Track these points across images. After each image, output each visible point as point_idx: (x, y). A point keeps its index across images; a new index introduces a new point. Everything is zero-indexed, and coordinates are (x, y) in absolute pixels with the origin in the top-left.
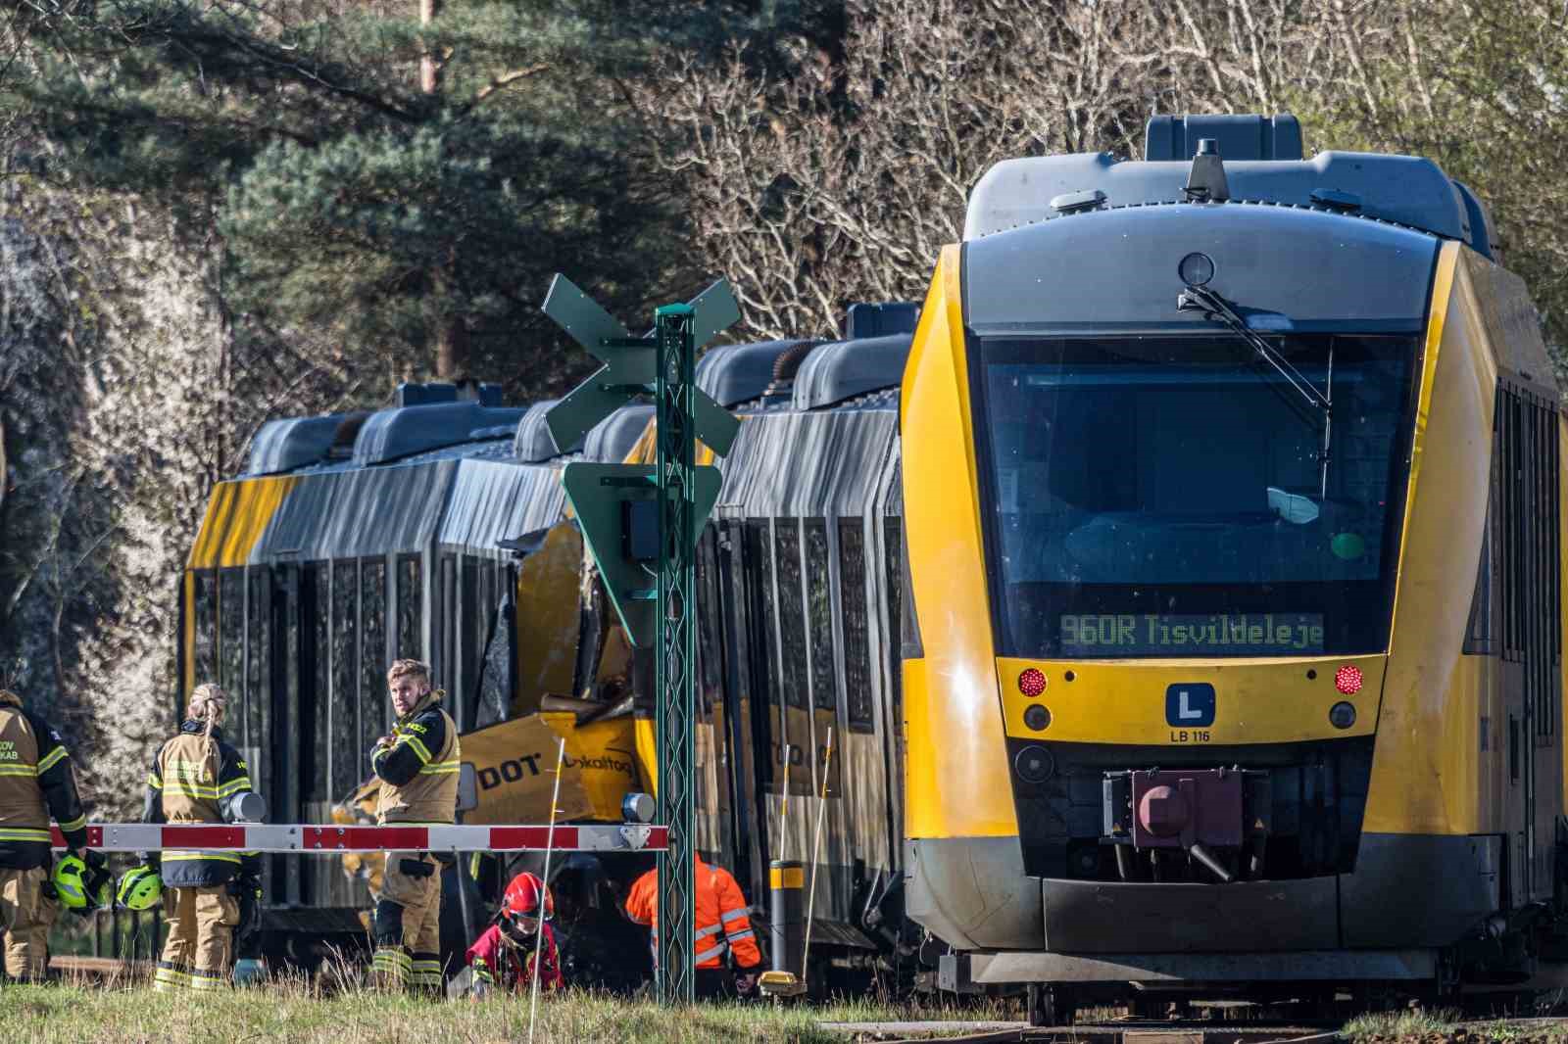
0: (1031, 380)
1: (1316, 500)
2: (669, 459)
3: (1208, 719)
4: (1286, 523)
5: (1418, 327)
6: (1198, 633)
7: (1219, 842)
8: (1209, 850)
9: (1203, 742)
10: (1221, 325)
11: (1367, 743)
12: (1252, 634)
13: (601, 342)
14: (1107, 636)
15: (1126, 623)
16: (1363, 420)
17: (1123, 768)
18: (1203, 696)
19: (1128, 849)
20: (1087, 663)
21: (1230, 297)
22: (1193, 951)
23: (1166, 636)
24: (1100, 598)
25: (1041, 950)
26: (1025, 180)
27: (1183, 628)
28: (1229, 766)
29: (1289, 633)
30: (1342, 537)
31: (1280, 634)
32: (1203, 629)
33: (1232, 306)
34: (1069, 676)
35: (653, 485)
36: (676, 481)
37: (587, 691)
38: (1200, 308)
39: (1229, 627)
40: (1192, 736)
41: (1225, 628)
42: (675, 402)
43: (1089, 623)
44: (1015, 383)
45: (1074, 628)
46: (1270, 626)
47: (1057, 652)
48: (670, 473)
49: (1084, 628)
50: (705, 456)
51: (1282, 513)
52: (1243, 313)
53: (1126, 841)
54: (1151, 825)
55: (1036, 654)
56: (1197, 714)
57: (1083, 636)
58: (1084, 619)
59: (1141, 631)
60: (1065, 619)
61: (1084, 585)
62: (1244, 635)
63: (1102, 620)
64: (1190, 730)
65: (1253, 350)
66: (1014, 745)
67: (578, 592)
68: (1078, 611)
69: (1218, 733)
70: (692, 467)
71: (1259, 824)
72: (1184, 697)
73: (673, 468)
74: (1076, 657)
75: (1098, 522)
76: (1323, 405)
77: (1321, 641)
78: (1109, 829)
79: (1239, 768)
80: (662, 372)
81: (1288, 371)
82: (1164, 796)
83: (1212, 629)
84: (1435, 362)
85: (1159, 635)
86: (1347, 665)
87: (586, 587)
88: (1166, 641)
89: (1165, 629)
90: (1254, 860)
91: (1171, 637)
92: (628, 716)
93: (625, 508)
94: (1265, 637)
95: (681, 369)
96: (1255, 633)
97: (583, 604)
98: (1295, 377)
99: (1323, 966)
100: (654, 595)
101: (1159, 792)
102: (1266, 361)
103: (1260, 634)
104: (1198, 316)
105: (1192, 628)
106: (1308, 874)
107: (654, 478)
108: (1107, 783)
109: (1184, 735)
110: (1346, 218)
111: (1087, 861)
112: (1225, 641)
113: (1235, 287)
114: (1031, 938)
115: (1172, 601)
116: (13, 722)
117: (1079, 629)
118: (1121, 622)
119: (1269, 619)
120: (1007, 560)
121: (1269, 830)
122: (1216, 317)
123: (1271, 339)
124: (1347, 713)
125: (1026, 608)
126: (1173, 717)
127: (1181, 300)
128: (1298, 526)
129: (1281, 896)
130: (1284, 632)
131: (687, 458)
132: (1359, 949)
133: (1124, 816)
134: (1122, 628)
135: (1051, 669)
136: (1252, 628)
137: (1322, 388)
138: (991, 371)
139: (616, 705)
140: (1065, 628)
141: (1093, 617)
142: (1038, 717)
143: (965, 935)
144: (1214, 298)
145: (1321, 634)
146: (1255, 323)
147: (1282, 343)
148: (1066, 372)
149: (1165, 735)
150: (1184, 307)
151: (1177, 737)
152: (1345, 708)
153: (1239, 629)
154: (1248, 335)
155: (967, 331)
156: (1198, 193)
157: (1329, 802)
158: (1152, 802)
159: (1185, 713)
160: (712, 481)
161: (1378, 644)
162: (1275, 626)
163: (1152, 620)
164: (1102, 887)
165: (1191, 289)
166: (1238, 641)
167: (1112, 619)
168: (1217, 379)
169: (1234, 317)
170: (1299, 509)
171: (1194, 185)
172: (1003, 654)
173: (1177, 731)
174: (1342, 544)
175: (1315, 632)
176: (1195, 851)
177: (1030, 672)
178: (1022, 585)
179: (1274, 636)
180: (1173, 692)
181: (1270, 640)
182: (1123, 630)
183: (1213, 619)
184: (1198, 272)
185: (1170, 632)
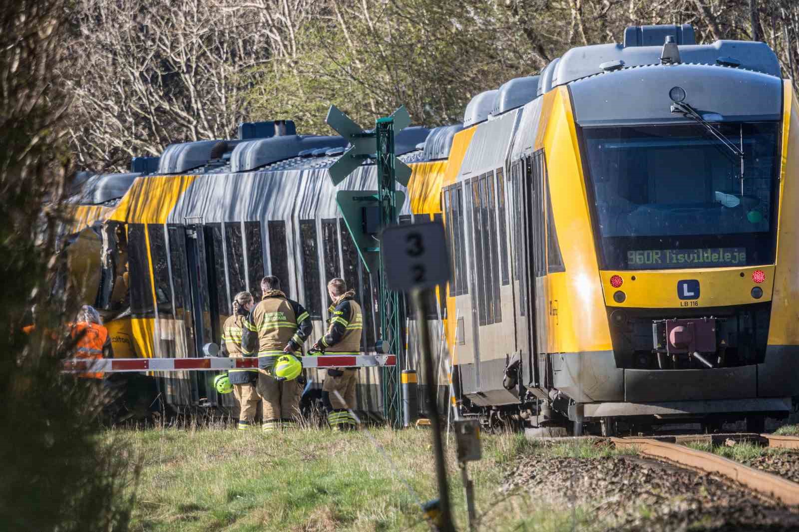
0: (607, 146)
1: (739, 196)
2: (383, 188)
3: (697, 296)
4: (726, 208)
5: (778, 118)
6: (689, 257)
7: (705, 351)
8: (702, 354)
9: (695, 306)
10: (691, 119)
11: (768, 306)
12: (713, 258)
13: (351, 135)
14: (648, 260)
15: (657, 254)
16: (757, 160)
17: (661, 318)
18: (694, 286)
19: (663, 355)
20: (641, 272)
21: (693, 107)
22: (691, 400)
23: (675, 258)
24: (645, 243)
25: (623, 401)
26: (584, 56)
27: (682, 255)
28: (708, 317)
29: (730, 256)
30: (751, 213)
31: (726, 257)
32: (691, 256)
33: (695, 110)
34: (633, 278)
35: (376, 200)
36: (387, 198)
37: (107, 307)
38: (681, 112)
39: (703, 255)
40: (690, 304)
41: (701, 255)
42: (386, 162)
43: (640, 254)
44: (600, 147)
45: (633, 257)
46: (721, 253)
47: (627, 268)
48: (384, 194)
49: (638, 257)
50: (398, 186)
51: (722, 203)
52: (701, 113)
53: (664, 351)
54: (675, 344)
55: (617, 269)
56: (692, 294)
57: (638, 260)
58: (638, 252)
59: (663, 258)
60: (629, 253)
61: (638, 237)
62: (710, 258)
63: (646, 253)
64: (689, 301)
65: (706, 129)
66: (609, 309)
67: (100, 260)
68: (636, 249)
69: (702, 302)
70: (394, 191)
71: (723, 342)
72: (685, 286)
73: (385, 192)
74: (636, 269)
75: (641, 208)
76: (739, 153)
77: (744, 260)
78: (656, 346)
79: (714, 317)
80: (379, 148)
81: (722, 138)
82: (681, 330)
83: (696, 256)
84: (788, 134)
85: (671, 259)
86: (757, 270)
87: (104, 258)
88: (675, 261)
89: (674, 256)
90: (719, 358)
91: (677, 259)
92: (128, 317)
93: (363, 210)
94: (719, 258)
95: (388, 147)
96: (715, 256)
97: (103, 266)
98: (727, 142)
99: (750, 406)
100: (378, 249)
101: (678, 329)
102: (712, 134)
103: (717, 257)
104: (680, 115)
105: (686, 255)
106: (743, 364)
107: (377, 196)
108: (654, 325)
109: (686, 304)
110: (737, 69)
111: (643, 361)
112: (701, 260)
113: (696, 102)
114: (618, 396)
115: (677, 243)
116: (283, 304)
117: (636, 257)
118: (654, 254)
119: (721, 250)
120: (602, 227)
121: (727, 345)
122: (689, 115)
123: (715, 125)
124: (758, 292)
125: (611, 248)
126: (681, 296)
127: (672, 108)
128: (732, 208)
129: (732, 374)
130: (728, 256)
131: (391, 188)
132: (765, 397)
133: (663, 340)
134: (655, 256)
135: (625, 275)
136: (713, 255)
137: (738, 145)
138: (589, 142)
139: (120, 313)
140: (629, 257)
141: (641, 252)
142: (620, 297)
143: (587, 396)
144: (687, 107)
145: (745, 256)
146: (707, 118)
147: (719, 127)
148: (622, 142)
149: (678, 303)
150: (673, 111)
151: (683, 304)
152: (757, 289)
153: (707, 255)
154: (704, 123)
155: (576, 124)
156: (667, 60)
157: (751, 331)
158: (677, 334)
159: (686, 294)
160: (402, 196)
161: (771, 260)
162: (724, 253)
163: (668, 252)
164: (651, 372)
165: (676, 103)
166: (706, 261)
167: (650, 252)
168: (691, 143)
169: (697, 115)
170: (731, 201)
171: (665, 57)
172: (603, 269)
173: (683, 301)
174: (752, 216)
175: (742, 256)
176: (696, 354)
177: (615, 277)
178: (608, 238)
179: (724, 258)
180: (681, 284)
181: (721, 260)
182: (655, 257)
183: (696, 251)
184: (677, 95)
185: (677, 257)
